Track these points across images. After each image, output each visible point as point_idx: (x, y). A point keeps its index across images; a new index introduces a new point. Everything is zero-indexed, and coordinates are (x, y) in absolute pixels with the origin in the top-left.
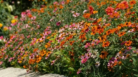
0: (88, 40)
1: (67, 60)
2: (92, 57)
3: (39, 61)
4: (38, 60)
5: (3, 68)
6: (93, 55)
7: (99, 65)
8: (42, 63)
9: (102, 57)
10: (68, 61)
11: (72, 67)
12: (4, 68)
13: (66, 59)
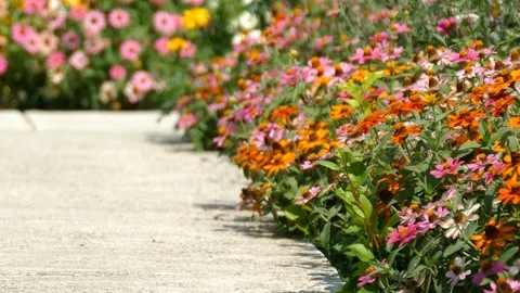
0: (484, 144)
1: (355, 207)
2: (445, 230)
3: (276, 169)
4: (277, 162)
5: (191, 146)
6: (451, 221)
7: (462, 276)
8: (293, 182)
9: (481, 244)
10: (359, 212)
11: (367, 247)
12: (194, 150)
13: (353, 200)
